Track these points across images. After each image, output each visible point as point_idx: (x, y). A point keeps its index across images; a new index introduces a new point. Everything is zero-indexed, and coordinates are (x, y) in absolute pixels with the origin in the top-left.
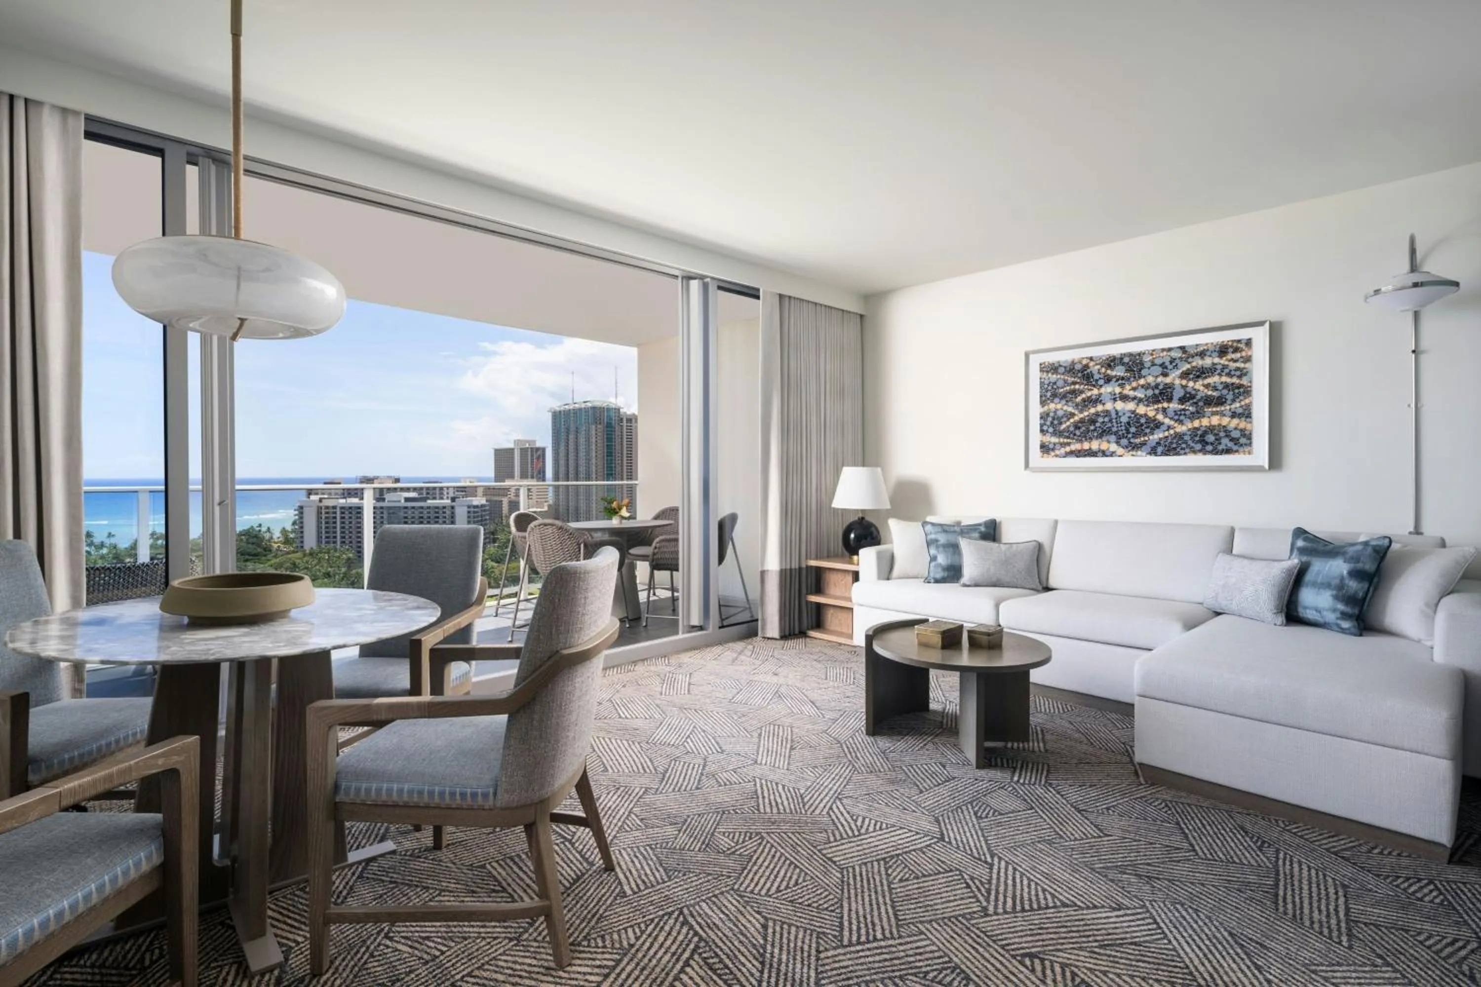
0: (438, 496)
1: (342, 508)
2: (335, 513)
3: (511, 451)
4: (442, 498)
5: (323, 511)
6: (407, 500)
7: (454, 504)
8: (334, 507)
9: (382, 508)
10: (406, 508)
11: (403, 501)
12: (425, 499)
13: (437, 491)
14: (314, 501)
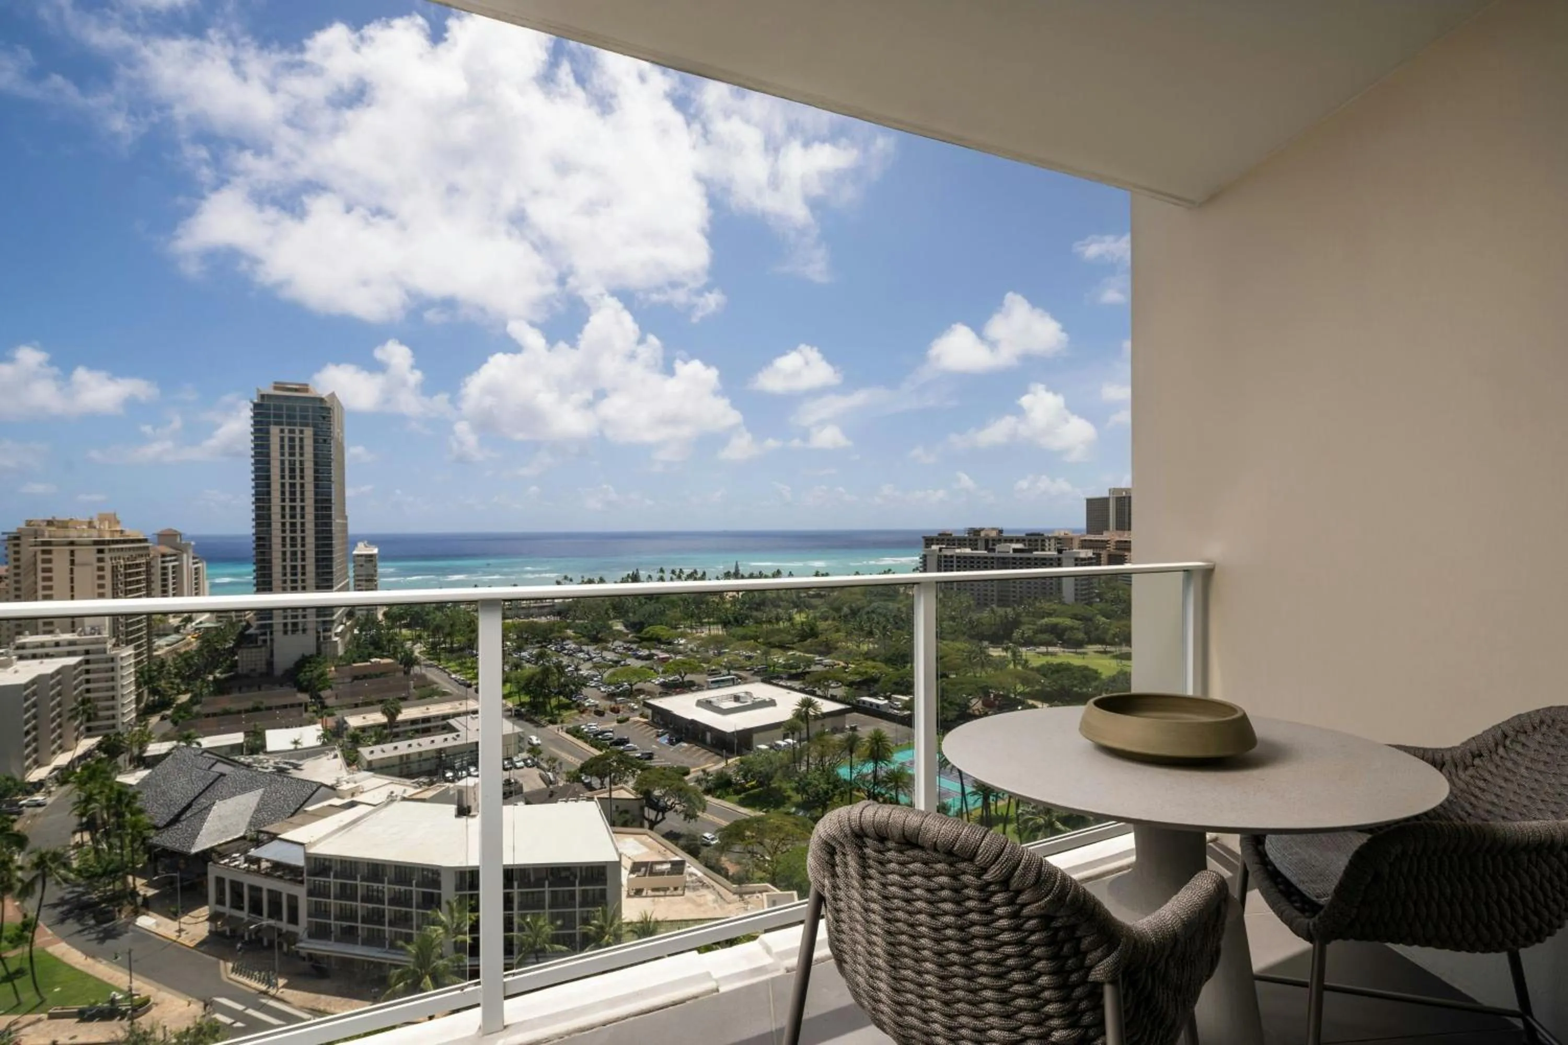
0: (1039, 547)
1: (958, 557)
2: (952, 562)
3: (1106, 500)
4: (1043, 550)
5: (943, 559)
6: (1015, 551)
7: (1060, 556)
8: (952, 556)
9: (993, 558)
10: (1014, 558)
11: (1011, 552)
12: (1031, 551)
13: (1039, 543)
14: (934, 551)
